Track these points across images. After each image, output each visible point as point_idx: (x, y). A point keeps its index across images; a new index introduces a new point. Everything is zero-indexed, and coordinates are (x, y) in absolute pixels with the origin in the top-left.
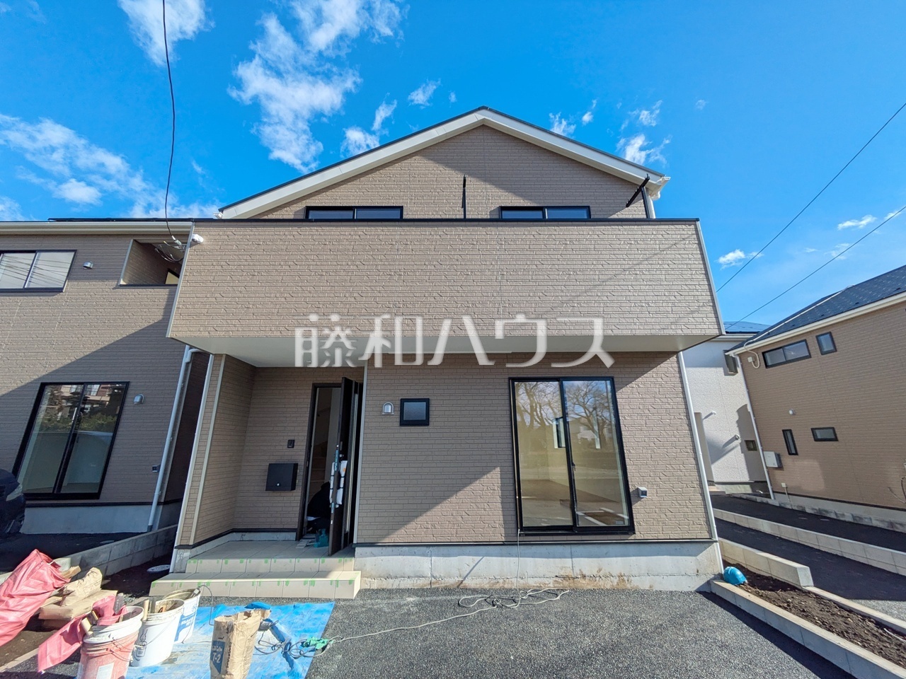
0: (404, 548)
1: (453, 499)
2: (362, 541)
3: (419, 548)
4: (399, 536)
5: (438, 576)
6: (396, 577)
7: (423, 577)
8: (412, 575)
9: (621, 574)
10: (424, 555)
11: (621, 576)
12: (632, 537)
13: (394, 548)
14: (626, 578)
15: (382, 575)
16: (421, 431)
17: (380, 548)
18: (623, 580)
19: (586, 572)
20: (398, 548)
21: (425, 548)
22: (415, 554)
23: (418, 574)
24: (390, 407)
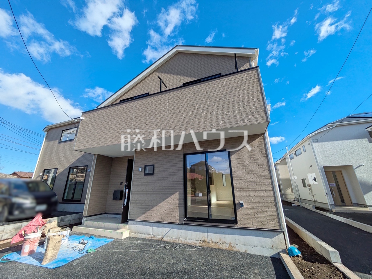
2: (130, 219)
3: (149, 223)
4: (142, 218)
6: (140, 233)
7: (149, 234)
9: (230, 243)
10: (150, 226)
12: (236, 226)
13: (140, 222)
16: (151, 177)
17: (136, 222)
18: (232, 246)
20: (141, 222)
21: (150, 223)
22: (147, 225)
24: (141, 169)
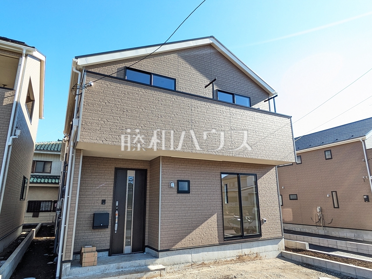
0: (180, 250)
1: (200, 227)
5: (195, 261)
8: (184, 262)
11: (257, 253)
15: (171, 264)
19: (246, 253)
23: (187, 262)
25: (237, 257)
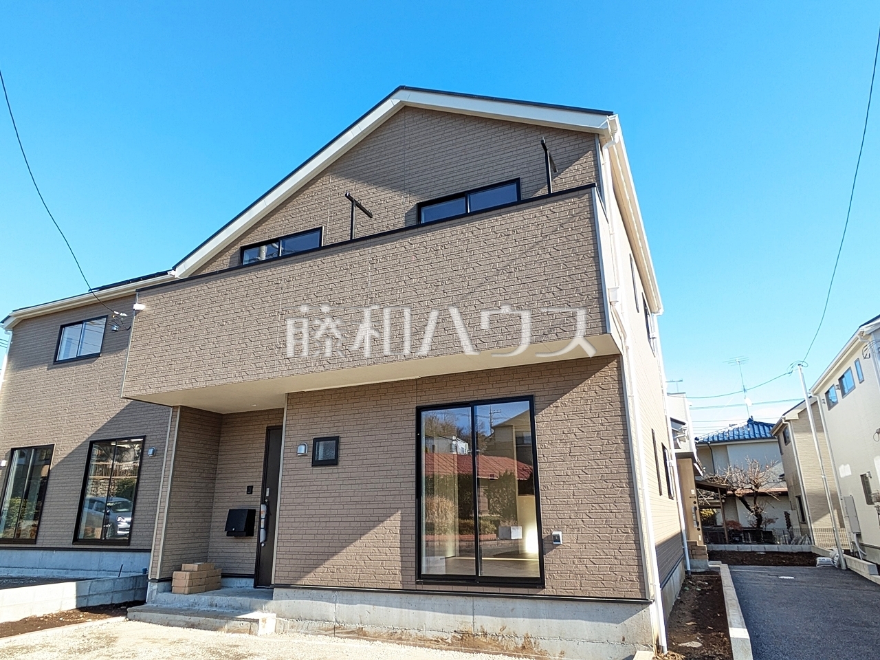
0: (313, 591)
1: (357, 543)
2: (278, 582)
3: (326, 592)
4: (308, 580)
5: (341, 621)
6: (305, 620)
7: (328, 621)
8: (318, 618)
9: (527, 634)
10: (329, 600)
11: (527, 637)
12: (542, 592)
13: (304, 590)
14: (532, 641)
15: (294, 617)
16: (331, 471)
17: (293, 590)
18: (530, 642)
19: (488, 630)
20: (307, 590)
21: (330, 592)
22: (321, 599)
23: (324, 618)
24: (303, 447)
25: (456, 635)
